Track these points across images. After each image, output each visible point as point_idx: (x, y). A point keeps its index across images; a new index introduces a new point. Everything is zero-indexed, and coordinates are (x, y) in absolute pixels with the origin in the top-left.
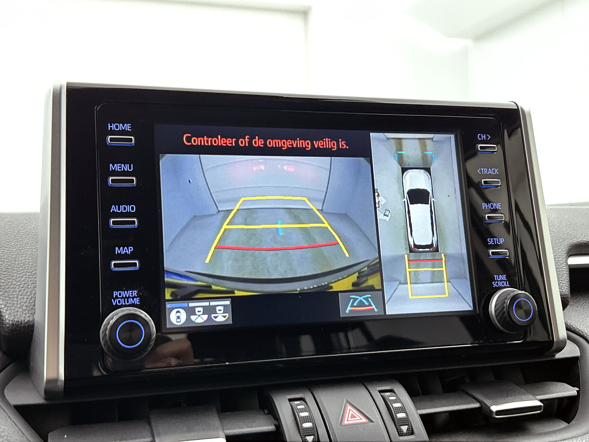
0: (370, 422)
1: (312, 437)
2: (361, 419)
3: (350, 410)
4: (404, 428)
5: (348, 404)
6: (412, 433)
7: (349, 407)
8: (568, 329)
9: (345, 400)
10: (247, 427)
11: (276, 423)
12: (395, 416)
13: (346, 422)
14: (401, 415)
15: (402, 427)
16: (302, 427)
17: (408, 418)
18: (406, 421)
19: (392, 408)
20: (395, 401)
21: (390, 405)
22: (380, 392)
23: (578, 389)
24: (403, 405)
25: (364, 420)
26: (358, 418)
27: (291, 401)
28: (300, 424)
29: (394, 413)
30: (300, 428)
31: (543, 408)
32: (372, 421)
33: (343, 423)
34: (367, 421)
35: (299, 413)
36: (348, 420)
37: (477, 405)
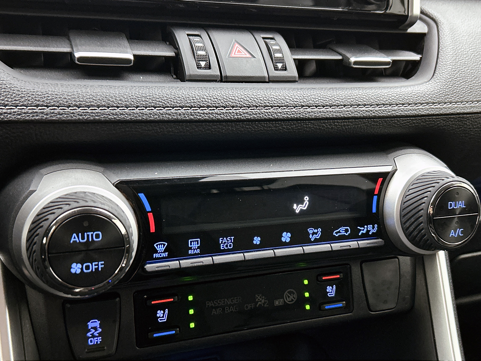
0: (252, 57)
1: (205, 62)
2: (246, 54)
3: (237, 47)
4: (280, 65)
5: (236, 43)
6: (286, 69)
7: (237, 45)
8: (422, 12)
9: (234, 40)
10: (152, 51)
11: (176, 51)
12: (273, 56)
13: (233, 55)
14: (278, 55)
15: (278, 64)
16: (197, 54)
17: (283, 58)
18: (281, 60)
19: (271, 49)
20: (274, 45)
21: (270, 47)
22: (264, 38)
23: (421, 56)
24: (281, 48)
25: (248, 55)
26: (243, 54)
27: (189, 36)
28: (195, 52)
29: (272, 53)
30: (196, 55)
31: (391, 64)
32: (255, 57)
33: (230, 56)
34: (251, 57)
35: (195, 44)
36: (235, 54)
37: (340, 57)
